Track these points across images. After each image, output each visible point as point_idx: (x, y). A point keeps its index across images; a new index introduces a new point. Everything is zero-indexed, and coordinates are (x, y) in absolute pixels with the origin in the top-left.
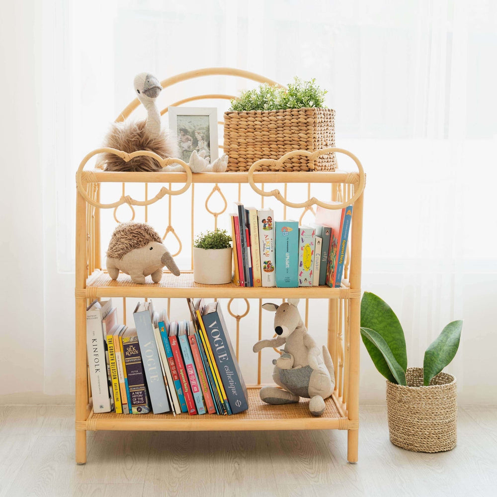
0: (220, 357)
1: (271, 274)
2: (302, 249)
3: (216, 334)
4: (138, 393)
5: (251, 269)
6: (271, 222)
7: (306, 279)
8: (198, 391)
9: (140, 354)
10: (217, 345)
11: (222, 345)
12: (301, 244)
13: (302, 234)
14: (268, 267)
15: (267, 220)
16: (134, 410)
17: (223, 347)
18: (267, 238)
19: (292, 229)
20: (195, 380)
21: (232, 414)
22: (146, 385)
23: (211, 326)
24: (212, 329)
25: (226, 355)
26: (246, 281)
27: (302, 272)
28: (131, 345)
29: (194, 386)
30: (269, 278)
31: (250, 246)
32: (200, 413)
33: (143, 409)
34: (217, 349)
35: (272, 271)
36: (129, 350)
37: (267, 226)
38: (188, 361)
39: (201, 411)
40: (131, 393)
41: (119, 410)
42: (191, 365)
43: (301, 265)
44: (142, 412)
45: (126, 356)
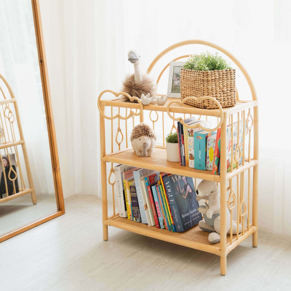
0: (171, 201)
1: (193, 161)
2: (208, 149)
3: (169, 188)
4: (135, 211)
5: (184, 157)
6: (192, 133)
7: (211, 166)
8: (160, 216)
9: (136, 192)
10: (169, 194)
11: (171, 195)
12: (208, 147)
13: (208, 141)
14: (192, 157)
15: (190, 132)
16: (134, 219)
17: (172, 196)
18: (190, 141)
19: (202, 138)
20: (159, 210)
21: (176, 232)
22: (139, 208)
23: (166, 184)
24: (167, 185)
25: (173, 200)
26: (182, 163)
27: (208, 162)
28: (133, 187)
29: (159, 213)
30: (191, 163)
31: (184, 144)
32: (161, 228)
33: (137, 220)
34: (170, 196)
35: (193, 159)
36: (132, 189)
37: (190, 134)
38: (156, 200)
39: (162, 227)
40: (133, 210)
41: (129, 218)
42: (157, 202)
43: (208, 158)
44: (137, 221)
45: (131, 192)
